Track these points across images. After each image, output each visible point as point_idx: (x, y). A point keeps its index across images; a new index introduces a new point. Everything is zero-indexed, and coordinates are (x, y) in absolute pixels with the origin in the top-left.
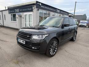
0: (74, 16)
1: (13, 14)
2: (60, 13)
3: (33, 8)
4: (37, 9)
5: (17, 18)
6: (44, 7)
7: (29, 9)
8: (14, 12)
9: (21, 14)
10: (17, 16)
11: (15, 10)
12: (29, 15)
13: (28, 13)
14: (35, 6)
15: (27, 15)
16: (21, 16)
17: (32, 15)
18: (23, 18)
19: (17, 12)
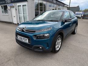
1: (4, 6)
5: (9, 10)
9: (13, 4)
10: (9, 7)
11: (6, 0)
12: (23, 5)
13: (21, 4)
15: (20, 6)
16: (14, 7)
17: (27, 5)
18: (16, 9)
19: (8, 3)
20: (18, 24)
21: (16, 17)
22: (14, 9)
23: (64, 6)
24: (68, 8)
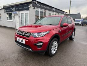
0: (69, 14)
1: (9, 13)
2: (56, 12)
3: (29, 6)
5: (13, 17)
6: (40, 5)
7: (25, 8)
8: (10, 11)
9: (17, 12)
10: (13, 15)
11: (11, 9)
13: (24, 12)
14: (31, 4)
17: (28, 13)
19: (13, 11)
21: (19, 23)
22: (18, 16)
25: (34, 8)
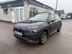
1: (5, 9)
3: (24, 3)
4: (28, 4)
5: (9, 12)
6: (33, 2)
9: (13, 8)
10: (9, 10)
11: (7, 5)
13: (19, 8)
16: (13, 10)
17: (23, 9)
18: (15, 12)
19: (9, 7)
20: (16, 23)
21: (14, 18)
23: (52, 10)
24: (55, 11)
25: (28, 5)
